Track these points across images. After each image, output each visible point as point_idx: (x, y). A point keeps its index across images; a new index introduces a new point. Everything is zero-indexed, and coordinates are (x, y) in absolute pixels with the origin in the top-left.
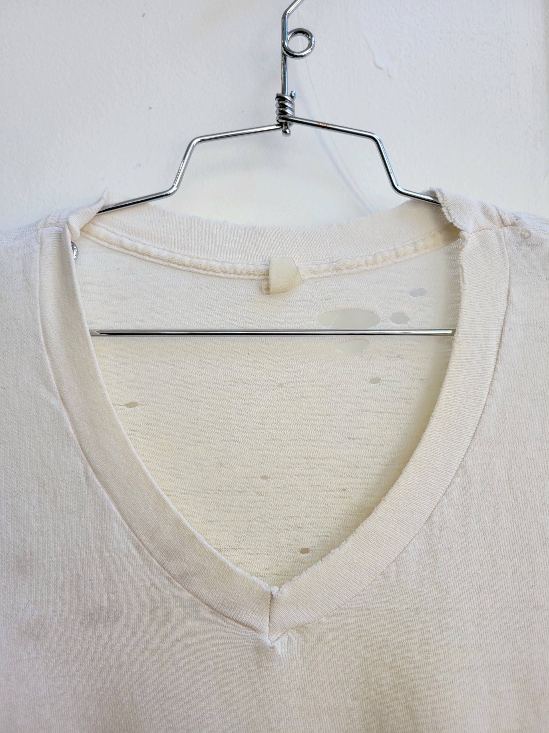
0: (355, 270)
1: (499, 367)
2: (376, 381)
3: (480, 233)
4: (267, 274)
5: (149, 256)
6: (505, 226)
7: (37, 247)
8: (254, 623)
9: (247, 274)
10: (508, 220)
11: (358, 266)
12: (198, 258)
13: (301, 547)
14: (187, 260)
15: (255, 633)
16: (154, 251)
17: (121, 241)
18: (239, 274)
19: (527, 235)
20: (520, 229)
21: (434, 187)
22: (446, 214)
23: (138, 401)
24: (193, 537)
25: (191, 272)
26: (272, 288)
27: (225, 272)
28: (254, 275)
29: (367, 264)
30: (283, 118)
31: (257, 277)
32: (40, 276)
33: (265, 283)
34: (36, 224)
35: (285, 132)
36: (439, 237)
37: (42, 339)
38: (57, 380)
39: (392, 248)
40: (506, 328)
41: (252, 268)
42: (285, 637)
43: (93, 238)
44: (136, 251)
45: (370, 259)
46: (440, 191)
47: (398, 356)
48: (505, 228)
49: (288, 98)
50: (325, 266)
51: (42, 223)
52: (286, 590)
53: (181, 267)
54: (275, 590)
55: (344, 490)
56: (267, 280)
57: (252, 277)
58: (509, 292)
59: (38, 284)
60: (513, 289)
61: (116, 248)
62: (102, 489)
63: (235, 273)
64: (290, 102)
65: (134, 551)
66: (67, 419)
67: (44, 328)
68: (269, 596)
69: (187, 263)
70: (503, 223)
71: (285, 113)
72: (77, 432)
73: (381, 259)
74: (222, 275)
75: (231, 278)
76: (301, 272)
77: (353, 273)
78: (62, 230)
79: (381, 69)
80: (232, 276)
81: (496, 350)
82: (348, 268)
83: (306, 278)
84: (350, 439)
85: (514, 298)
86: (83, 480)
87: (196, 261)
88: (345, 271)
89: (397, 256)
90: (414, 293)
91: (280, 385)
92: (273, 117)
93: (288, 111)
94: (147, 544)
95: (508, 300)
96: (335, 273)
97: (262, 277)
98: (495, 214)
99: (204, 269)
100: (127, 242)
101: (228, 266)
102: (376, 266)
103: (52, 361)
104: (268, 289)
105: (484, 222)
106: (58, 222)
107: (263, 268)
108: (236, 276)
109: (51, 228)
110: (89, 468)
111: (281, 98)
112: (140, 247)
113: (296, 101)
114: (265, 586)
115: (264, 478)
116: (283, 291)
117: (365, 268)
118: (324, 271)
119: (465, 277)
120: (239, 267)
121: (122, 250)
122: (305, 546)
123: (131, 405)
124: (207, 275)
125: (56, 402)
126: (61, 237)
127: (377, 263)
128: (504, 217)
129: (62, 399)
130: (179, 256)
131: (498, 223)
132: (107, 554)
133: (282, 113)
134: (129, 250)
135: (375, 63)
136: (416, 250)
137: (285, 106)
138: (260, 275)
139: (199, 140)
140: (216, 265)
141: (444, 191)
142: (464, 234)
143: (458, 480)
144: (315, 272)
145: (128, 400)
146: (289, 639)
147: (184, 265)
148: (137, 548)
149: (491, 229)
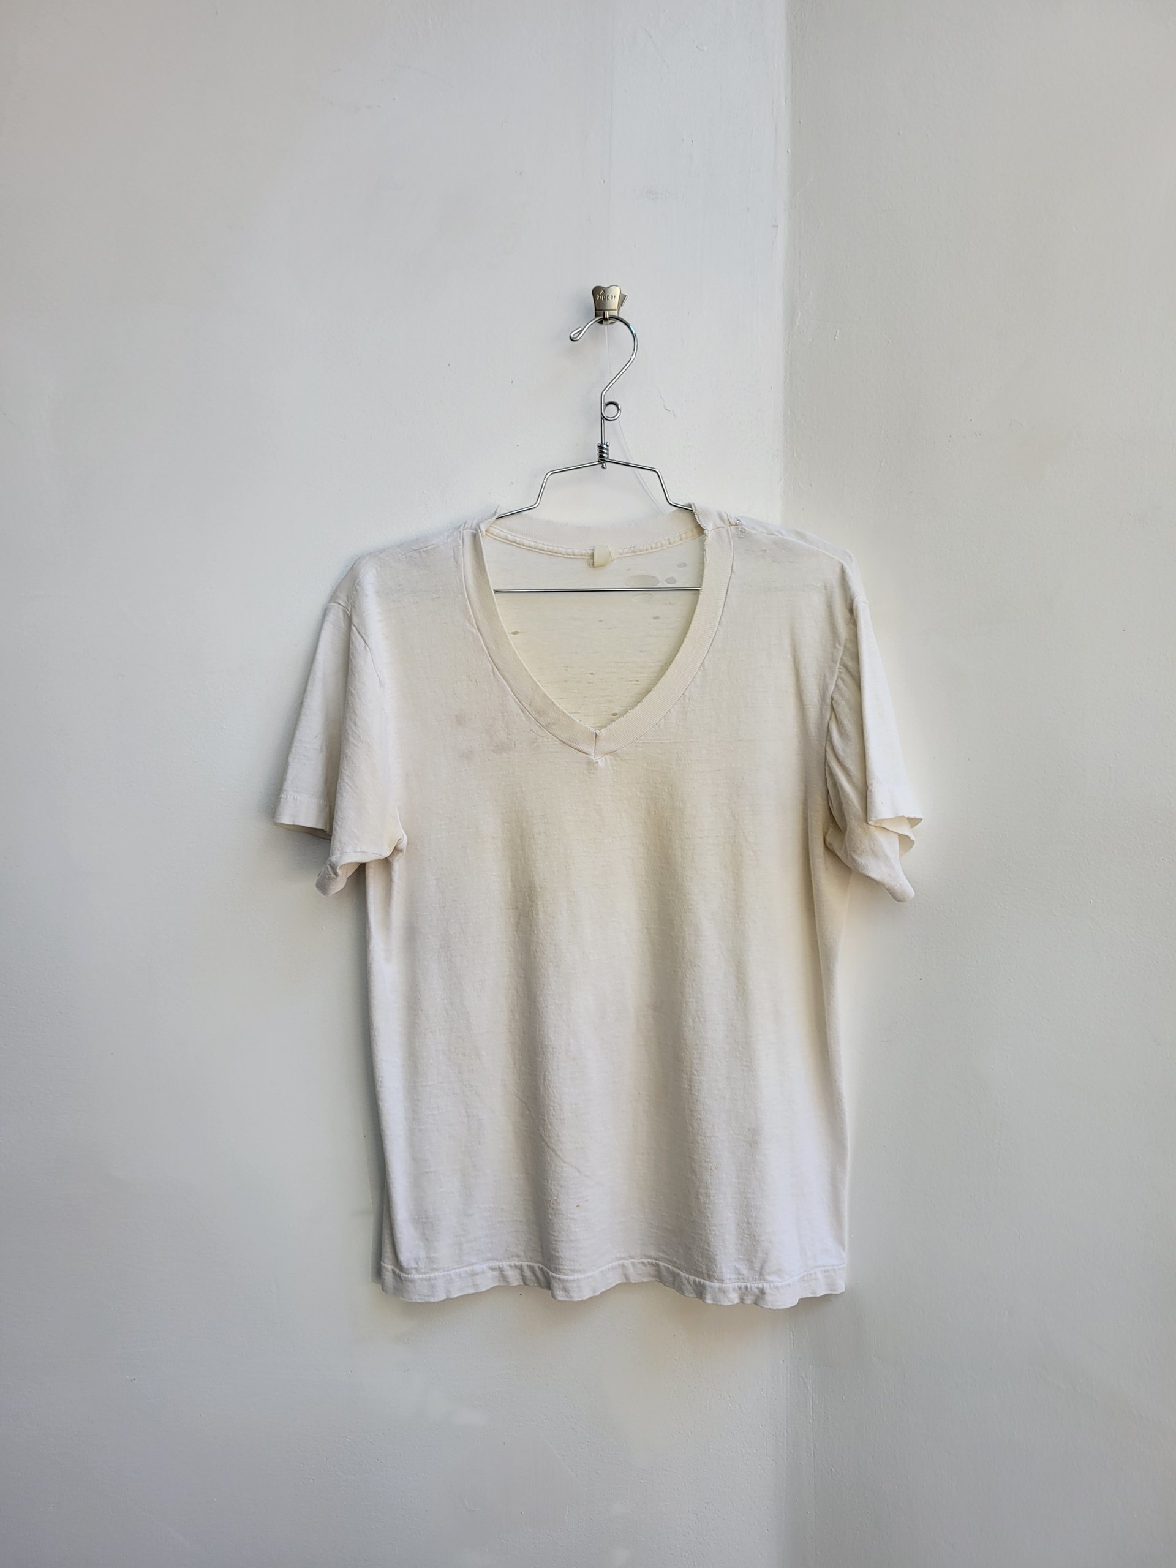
0: (645, 552)
1: (725, 608)
2: (657, 618)
3: (717, 530)
4: (593, 555)
5: (524, 545)
6: (732, 525)
7: (461, 542)
8: (586, 750)
9: (581, 555)
10: (733, 522)
11: (646, 550)
12: (552, 546)
13: (613, 712)
14: (546, 547)
15: (587, 756)
16: (526, 542)
17: (507, 537)
18: (576, 555)
19: (744, 531)
20: (740, 527)
21: (691, 502)
22: (697, 518)
23: (519, 631)
24: (553, 703)
25: (548, 554)
26: (595, 564)
27: (568, 554)
28: (585, 556)
29: (652, 549)
30: (602, 460)
31: (587, 557)
32: (464, 559)
33: (592, 561)
34: (459, 528)
35: (603, 467)
36: (695, 531)
37: (466, 595)
38: (475, 619)
39: (667, 538)
40: (730, 586)
41: (584, 552)
42: (603, 758)
43: (490, 535)
44: (515, 542)
45: (654, 546)
46: (693, 504)
47: (670, 603)
48: (731, 527)
49: (605, 446)
50: (626, 550)
51: (462, 527)
52: (603, 731)
53: (542, 552)
54: (598, 732)
55: (637, 681)
56: (593, 559)
57: (584, 557)
58: (732, 565)
59: (463, 565)
60: (734, 563)
61: (503, 540)
62: (502, 679)
63: (574, 555)
64: (607, 449)
65: (520, 712)
66: (481, 640)
67: (467, 589)
68: (595, 735)
69: (546, 550)
70: (731, 525)
71: (603, 457)
72: (487, 648)
73: (660, 546)
74: (566, 556)
75: (571, 558)
76: (612, 555)
77: (644, 554)
78: (475, 532)
79: (669, 410)
80: (572, 557)
81: (724, 599)
82: (641, 551)
83: (616, 557)
84: (641, 651)
85: (735, 569)
86: (492, 674)
87: (551, 548)
88: (639, 553)
89: (670, 544)
90: (680, 566)
91: (601, 621)
92: (596, 457)
93: (605, 455)
94: (528, 709)
95: (732, 570)
96: (633, 554)
97: (590, 557)
98: (726, 519)
99: (556, 553)
100: (510, 537)
101: (570, 551)
102: (657, 550)
103: (472, 608)
104: (593, 564)
105: (719, 523)
106: (471, 526)
107: (590, 552)
108: (575, 557)
109: (468, 530)
110: (494, 667)
111: (601, 447)
112: (518, 540)
113: (610, 448)
114: (592, 730)
115: (592, 674)
116: (602, 566)
117: (650, 551)
118: (626, 553)
119: (707, 556)
120: (576, 551)
121: (507, 541)
122: (615, 712)
123: (515, 633)
124: (557, 556)
125: (475, 631)
126: (475, 537)
127: (658, 548)
128: (730, 520)
129: (478, 629)
130: (541, 545)
131: (728, 524)
132: (506, 714)
133: (601, 457)
134: (511, 542)
135: (665, 407)
136: (681, 540)
137: (602, 452)
138: (589, 556)
139: (551, 473)
140: (563, 551)
141: (696, 505)
142: (706, 532)
143: (700, 672)
144: (621, 554)
145: (514, 631)
146: (606, 759)
147: (544, 551)
148: (522, 711)
149: (724, 528)
